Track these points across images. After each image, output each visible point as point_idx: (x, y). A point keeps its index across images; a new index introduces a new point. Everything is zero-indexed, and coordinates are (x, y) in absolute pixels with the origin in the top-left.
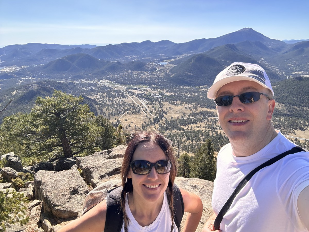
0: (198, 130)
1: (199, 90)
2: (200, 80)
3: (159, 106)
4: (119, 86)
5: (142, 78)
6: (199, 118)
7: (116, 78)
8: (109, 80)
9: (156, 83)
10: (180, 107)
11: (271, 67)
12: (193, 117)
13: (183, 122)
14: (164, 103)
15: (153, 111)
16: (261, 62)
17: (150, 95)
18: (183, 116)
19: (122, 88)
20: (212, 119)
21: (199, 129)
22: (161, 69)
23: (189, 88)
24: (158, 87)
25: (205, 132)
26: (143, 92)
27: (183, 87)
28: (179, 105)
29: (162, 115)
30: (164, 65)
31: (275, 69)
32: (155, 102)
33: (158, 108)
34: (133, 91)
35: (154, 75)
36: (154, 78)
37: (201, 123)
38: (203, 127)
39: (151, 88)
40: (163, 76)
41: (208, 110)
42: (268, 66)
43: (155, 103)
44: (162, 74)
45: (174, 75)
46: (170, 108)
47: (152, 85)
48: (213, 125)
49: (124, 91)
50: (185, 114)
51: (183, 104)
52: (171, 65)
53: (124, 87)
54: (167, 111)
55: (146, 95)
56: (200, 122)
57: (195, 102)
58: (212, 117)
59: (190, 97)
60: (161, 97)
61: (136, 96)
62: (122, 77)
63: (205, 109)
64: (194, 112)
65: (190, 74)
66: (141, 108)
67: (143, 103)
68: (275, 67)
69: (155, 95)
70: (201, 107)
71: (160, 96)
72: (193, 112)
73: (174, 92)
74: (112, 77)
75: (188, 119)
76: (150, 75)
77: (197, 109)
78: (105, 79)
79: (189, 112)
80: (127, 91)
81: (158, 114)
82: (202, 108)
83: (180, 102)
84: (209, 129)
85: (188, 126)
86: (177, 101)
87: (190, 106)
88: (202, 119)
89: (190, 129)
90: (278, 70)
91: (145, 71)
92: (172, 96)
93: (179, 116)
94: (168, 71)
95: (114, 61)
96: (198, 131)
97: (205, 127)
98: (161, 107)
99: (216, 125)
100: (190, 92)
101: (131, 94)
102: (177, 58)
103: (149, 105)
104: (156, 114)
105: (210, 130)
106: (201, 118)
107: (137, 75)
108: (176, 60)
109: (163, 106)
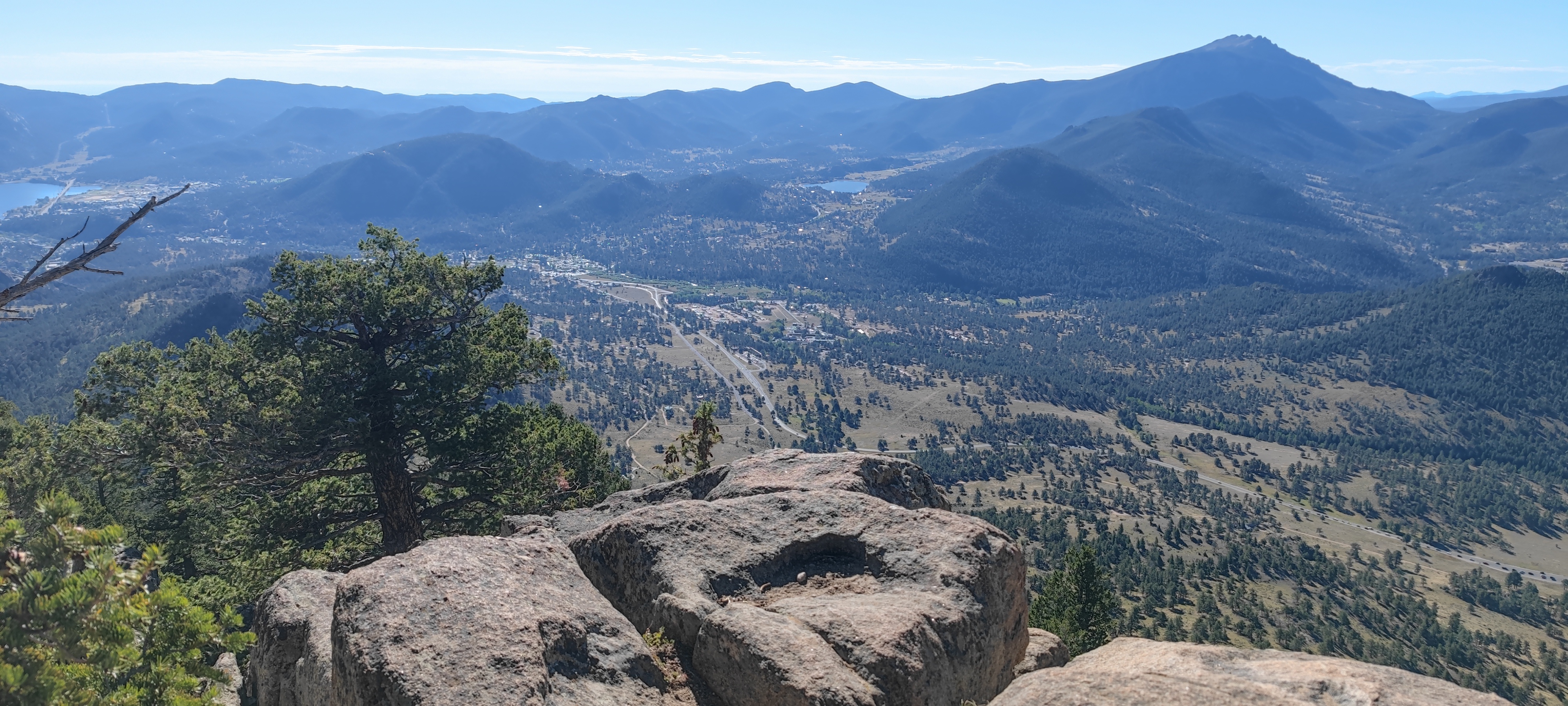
0: (1008, 511)
1: (1017, 316)
2: (1022, 269)
3: (824, 387)
4: (632, 285)
5: (743, 251)
6: (1014, 451)
7: (622, 248)
8: (586, 258)
9: (810, 276)
10: (924, 395)
11: (1360, 217)
12: (987, 446)
13: (937, 467)
14: (846, 373)
15: (790, 409)
16: (1314, 192)
17: (777, 330)
18: (935, 437)
19: (648, 295)
20: (1077, 458)
21: (1014, 504)
22: (837, 214)
23: (969, 303)
24: (816, 293)
25: (1043, 523)
26: (746, 316)
27: (940, 298)
28: (918, 383)
29: (836, 432)
30: (850, 194)
31: (1381, 227)
32: (804, 364)
33: (817, 395)
34: (697, 309)
35: (801, 237)
36: (798, 252)
37: (1028, 477)
38: (1035, 494)
39: (783, 299)
40: (844, 244)
41: (1062, 413)
42: (1347, 214)
43: (802, 368)
44: (837, 237)
45: (894, 241)
46: (873, 398)
47: (790, 286)
48: (1085, 485)
49: (658, 311)
50: (949, 429)
51: (938, 381)
52: (884, 196)
53: (655, 289)
54: (860, 411)
55: (759, 330)
56: (1022, 472)
57: (995, 373)
58: (1082, 451)
59: (970, 348)
60: (832, 342)
61: (713, 336)
62: (652, 246)
63: (1043, 409)
64: (990, 418)
65: (971, 239)
66: (736, 392)
67: (743, 369)
68: (1382, 219)
69: (805, 334)
70: (1024, 396)
71: (829, 338)
72: (985, 417)
73: (894, 322)
74: (605, 244)
75: (964, 451)
76: (783, 240)
77: (1005, 407)
78: (570, 251)
79: (969, 419)
80: (670, 310)
81: (813, 425)
82: (1031, 402)
83: (921, 370)
84: (1063, 508)
85: (963, 490)
86: (906, 363)
87: (972, 389)
88: (1033, 455)
89: (971, 502)
90: (1398, 232)
91: (760, 222)
92: (882, 338)
93: (917, 437)
94: (869, 223)
95: (617, 174)
96: (1010, 512)
97: (1044, 493)
98: (828, 391)
99: (1099, 485)
100: (972, 321)
101: (688, 326)
102: (910, 164)
103: (773, 381)
104: (803, 425)
105: (1072, 509)
106: (1026, 452)
107: (718, 239)
108: (908, 174)
109: (839, 388)
